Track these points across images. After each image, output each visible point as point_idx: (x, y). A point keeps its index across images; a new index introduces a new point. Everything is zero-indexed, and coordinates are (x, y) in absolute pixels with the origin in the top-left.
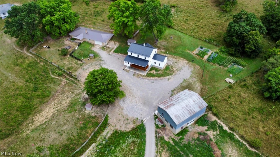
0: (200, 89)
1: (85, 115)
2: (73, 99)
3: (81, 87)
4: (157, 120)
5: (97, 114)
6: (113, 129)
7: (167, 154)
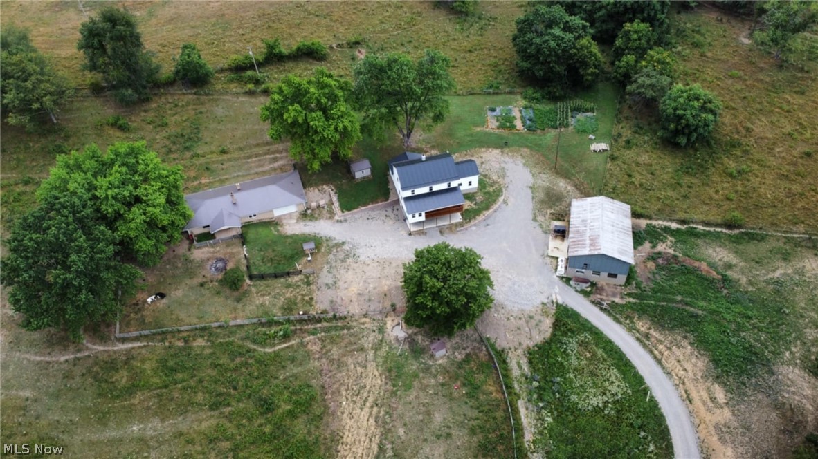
0: (574, 188)
1: (445, 368)
2: (380, 360)
3: (366, 325)
4: (572, 283)
5: (464, 349)
6: (520, 352)
7: (644, 321)
